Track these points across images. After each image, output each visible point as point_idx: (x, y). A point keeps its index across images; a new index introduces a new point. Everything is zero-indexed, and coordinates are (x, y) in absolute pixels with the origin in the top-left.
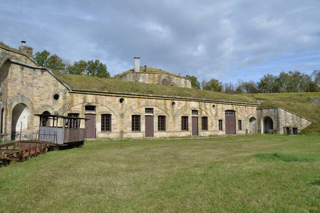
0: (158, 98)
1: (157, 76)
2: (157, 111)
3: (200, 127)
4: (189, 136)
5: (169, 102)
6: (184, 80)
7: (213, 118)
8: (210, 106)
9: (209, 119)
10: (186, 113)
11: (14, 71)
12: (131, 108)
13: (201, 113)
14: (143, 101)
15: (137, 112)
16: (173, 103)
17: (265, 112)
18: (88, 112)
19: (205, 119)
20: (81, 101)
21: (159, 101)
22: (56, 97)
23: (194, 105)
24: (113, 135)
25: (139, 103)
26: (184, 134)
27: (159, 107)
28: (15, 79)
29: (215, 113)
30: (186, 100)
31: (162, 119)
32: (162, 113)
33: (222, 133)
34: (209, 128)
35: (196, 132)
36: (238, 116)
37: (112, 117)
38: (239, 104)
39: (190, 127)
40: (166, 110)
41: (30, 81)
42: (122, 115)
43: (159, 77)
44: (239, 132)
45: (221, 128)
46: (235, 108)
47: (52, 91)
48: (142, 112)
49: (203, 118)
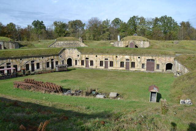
3: (130, 66)
4: (124, 70)
5: (115, 56)
7: (138, 63)
8: (137, 57)
10: (123, 60)
11: (67, 51)
12: (99, 58)
13: (131, 60)
14: (104, 56)
15: (102, 60)
16: (117, 57)
18: (86, 60)
20: (84, 57)
21: (110, 56)
22: (78, 56)
23: (127, 57)
24: (94, 67)
25: (102, 57)
26: (121, 69)
27: (110, 58)
28: (67, 53)
30: (123, 55)
32: (112, 60)
33: (143, 70)
34: (136, 67)
36: (157, 62)
37: (94, 61)
38: (158, 56)
39: (125, 66)
41: (72, 52)
42: (96, 61)
44: (156, 70)
45: (143, 68)
46: (154, 58)
47: (77, 54)
48: (103, 60)
49: (132, 63)
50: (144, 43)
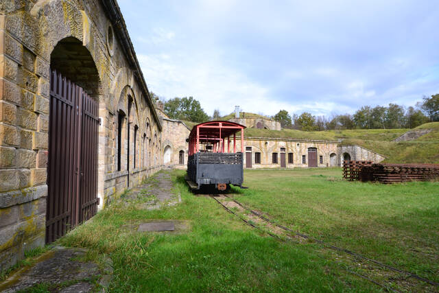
0: (255, 139)
1: (253, 120)
2: (255, 149)
3: (287, 160)
4: (279, 168)
5: (263, 143)
6: (274, 122)
7: (298, 154)
8: (295, 145)
9: (294, 155)
10: (276, 150)
12: (236, 147)
13: (288, 150)
14: (244, 142)
15: (240, 150)
16: (266, 143)
17: (345, 149)
19: (291, 155)
21: (256, 142)
22: (187, 141)
23: (282, 144)
25: (242, 143)
26: (274, 166)
27: (256, 146)
28: (165, 130)
29: (299, 150)
30: (276, 140)
31: (258, 155)
32: (258, 151)
33: (304, 166)
34: (294, 162)
35: (283, 165)
36: (320, 152)
38: (320, 142)
39: (279, 161)
40: (261, 149)
41: (172, 130)
43: (255, 121)
44: (320, 165)
45: (304, 162)
46: (316, 145)
47: (185, 136)
48: (244, 150)
49: (289, 154)
50: (276, 124)
